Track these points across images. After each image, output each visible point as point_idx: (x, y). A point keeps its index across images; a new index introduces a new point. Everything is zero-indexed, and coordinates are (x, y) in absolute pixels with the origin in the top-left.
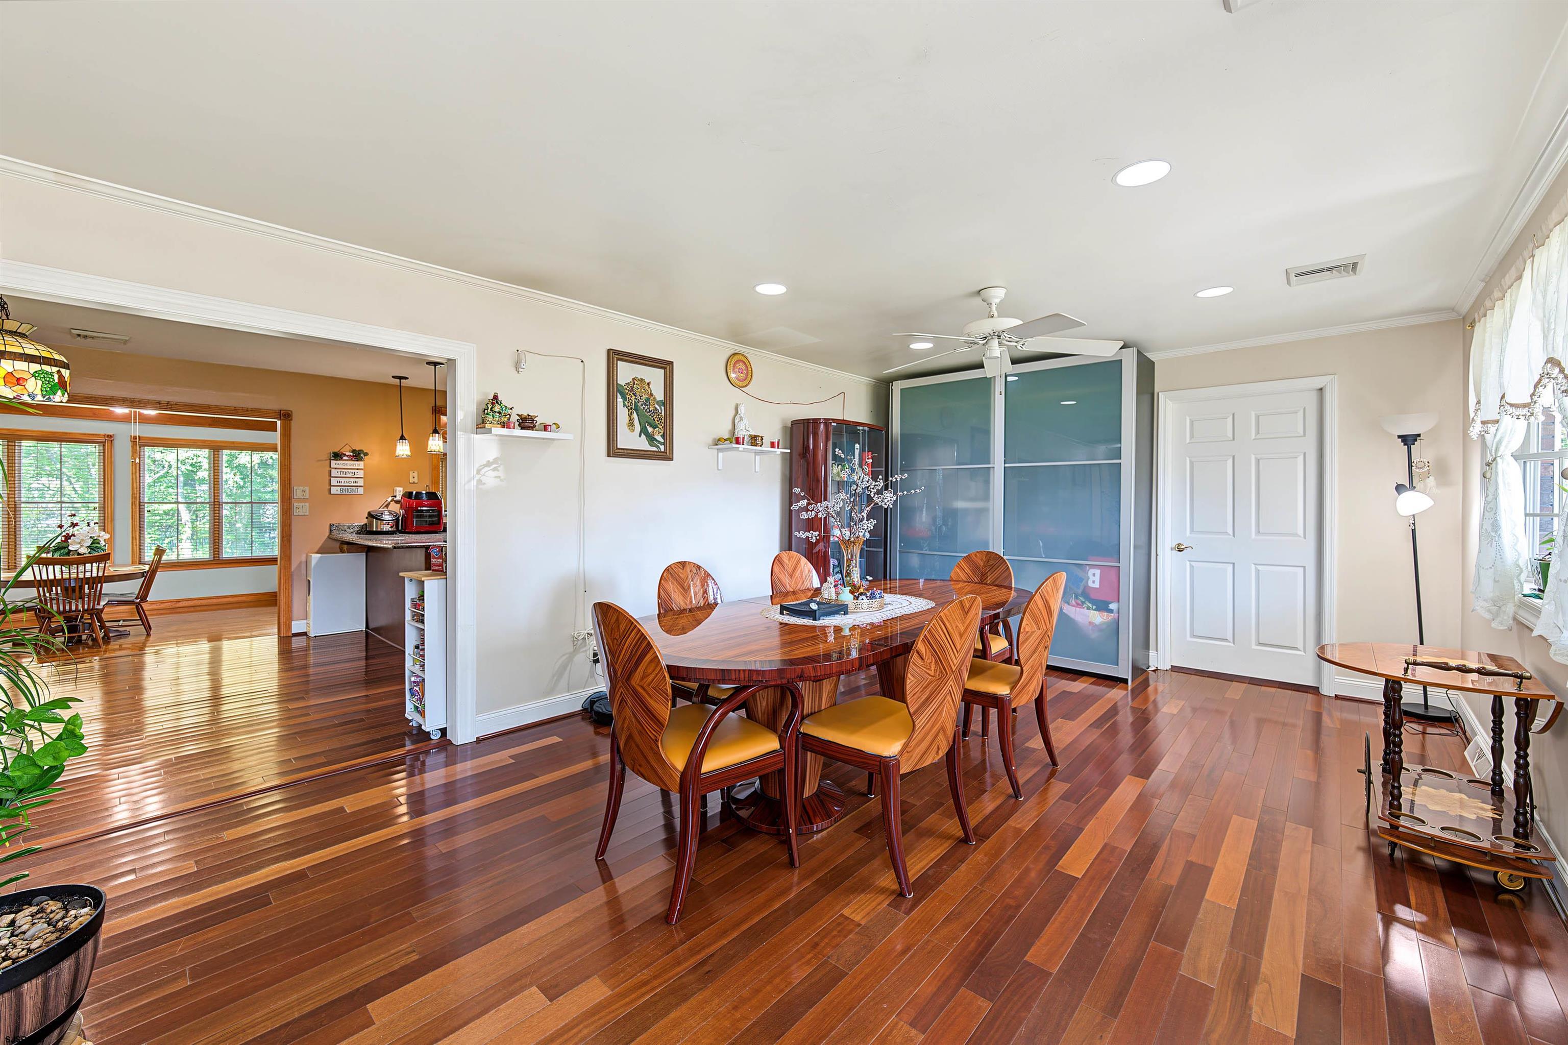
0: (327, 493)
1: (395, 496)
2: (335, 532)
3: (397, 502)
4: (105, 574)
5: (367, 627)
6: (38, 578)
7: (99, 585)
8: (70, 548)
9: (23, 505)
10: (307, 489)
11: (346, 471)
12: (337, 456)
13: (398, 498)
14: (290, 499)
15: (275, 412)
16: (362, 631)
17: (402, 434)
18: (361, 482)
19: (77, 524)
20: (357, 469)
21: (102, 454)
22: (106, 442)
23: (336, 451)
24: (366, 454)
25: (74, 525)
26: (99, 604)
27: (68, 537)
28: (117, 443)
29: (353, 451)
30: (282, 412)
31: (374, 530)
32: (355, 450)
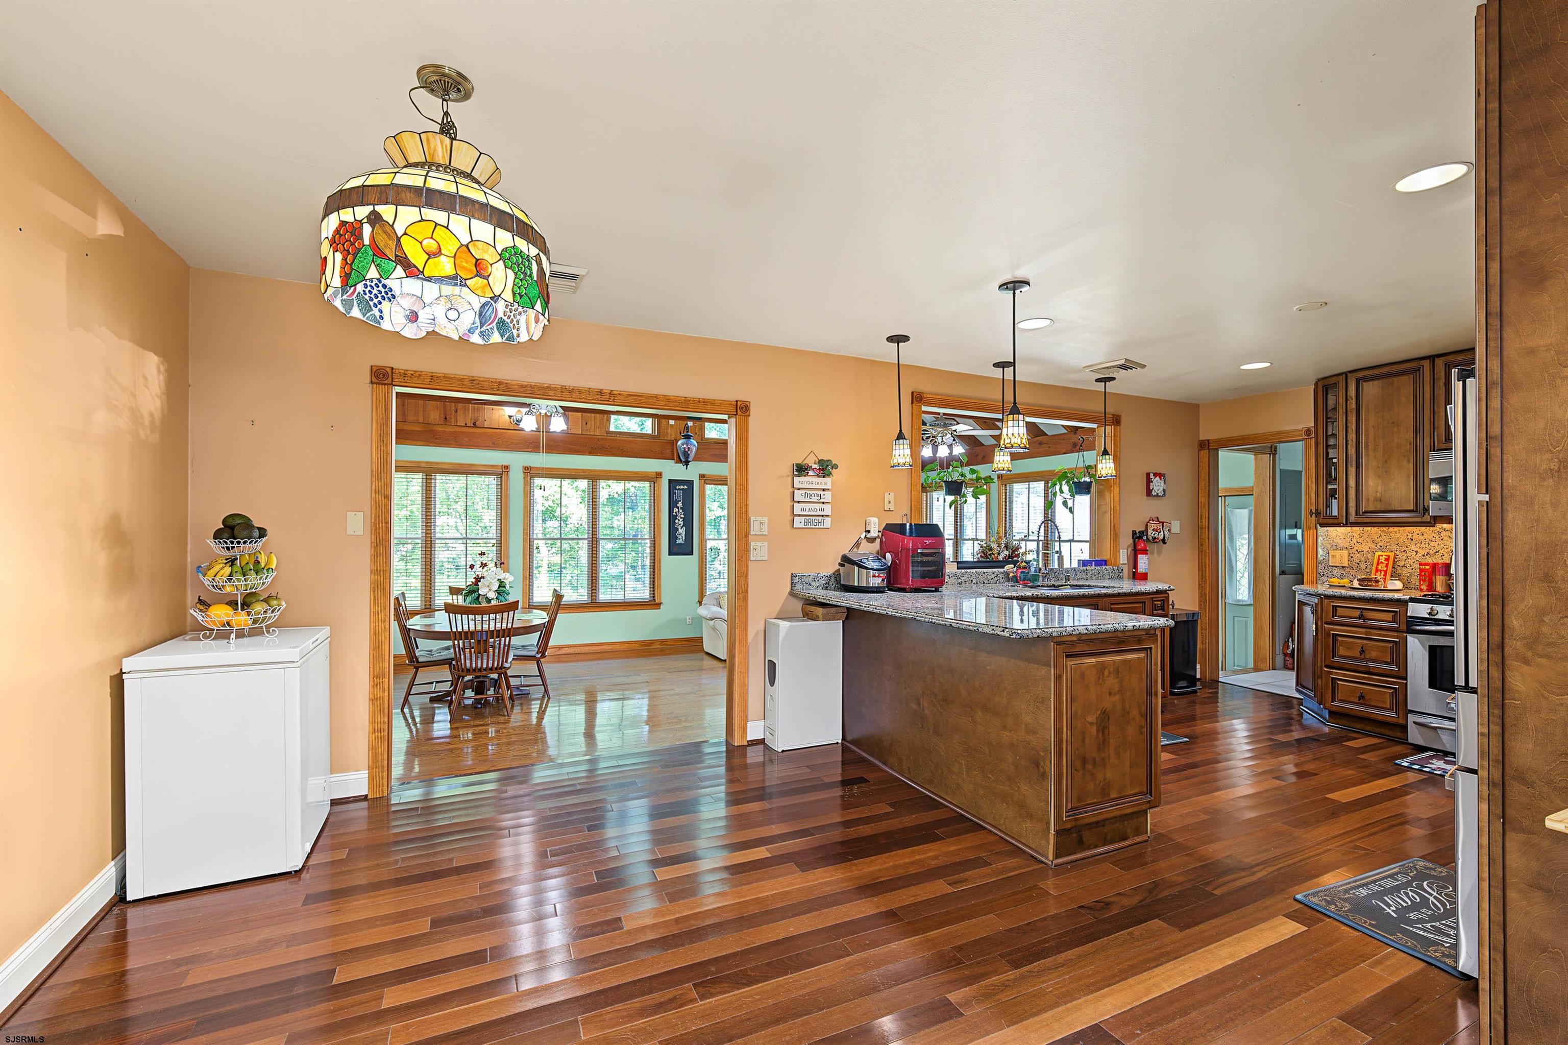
0: (788, 525)
1: (869, 532)
2: (798, 587)
3: (871, 540)
4: (514, 626)
5: (844, 738)
6: (454, 630)
7: (508, 639)
8: (480, 592)
9: (437, 541)
10: (765, 519)
11: (811, 492)
12: (801, 469)
13: (874, 533)
14: (747, 536)
15: (729, 403)
16: (837, 743)
17: (901, 430)
18: (828, 510)
19: (486, 565)
20: (824, 490)
21: (499, 487)
22: (502, 473)
23: (799, 462)
24: (835, 467)
25: (484, 565)
26: (506, 662)
27: (478, 579)
28: (512, 473)
29: (821, 462)
30: (739, 403)
31: (856, 584)
32: (822, 460)
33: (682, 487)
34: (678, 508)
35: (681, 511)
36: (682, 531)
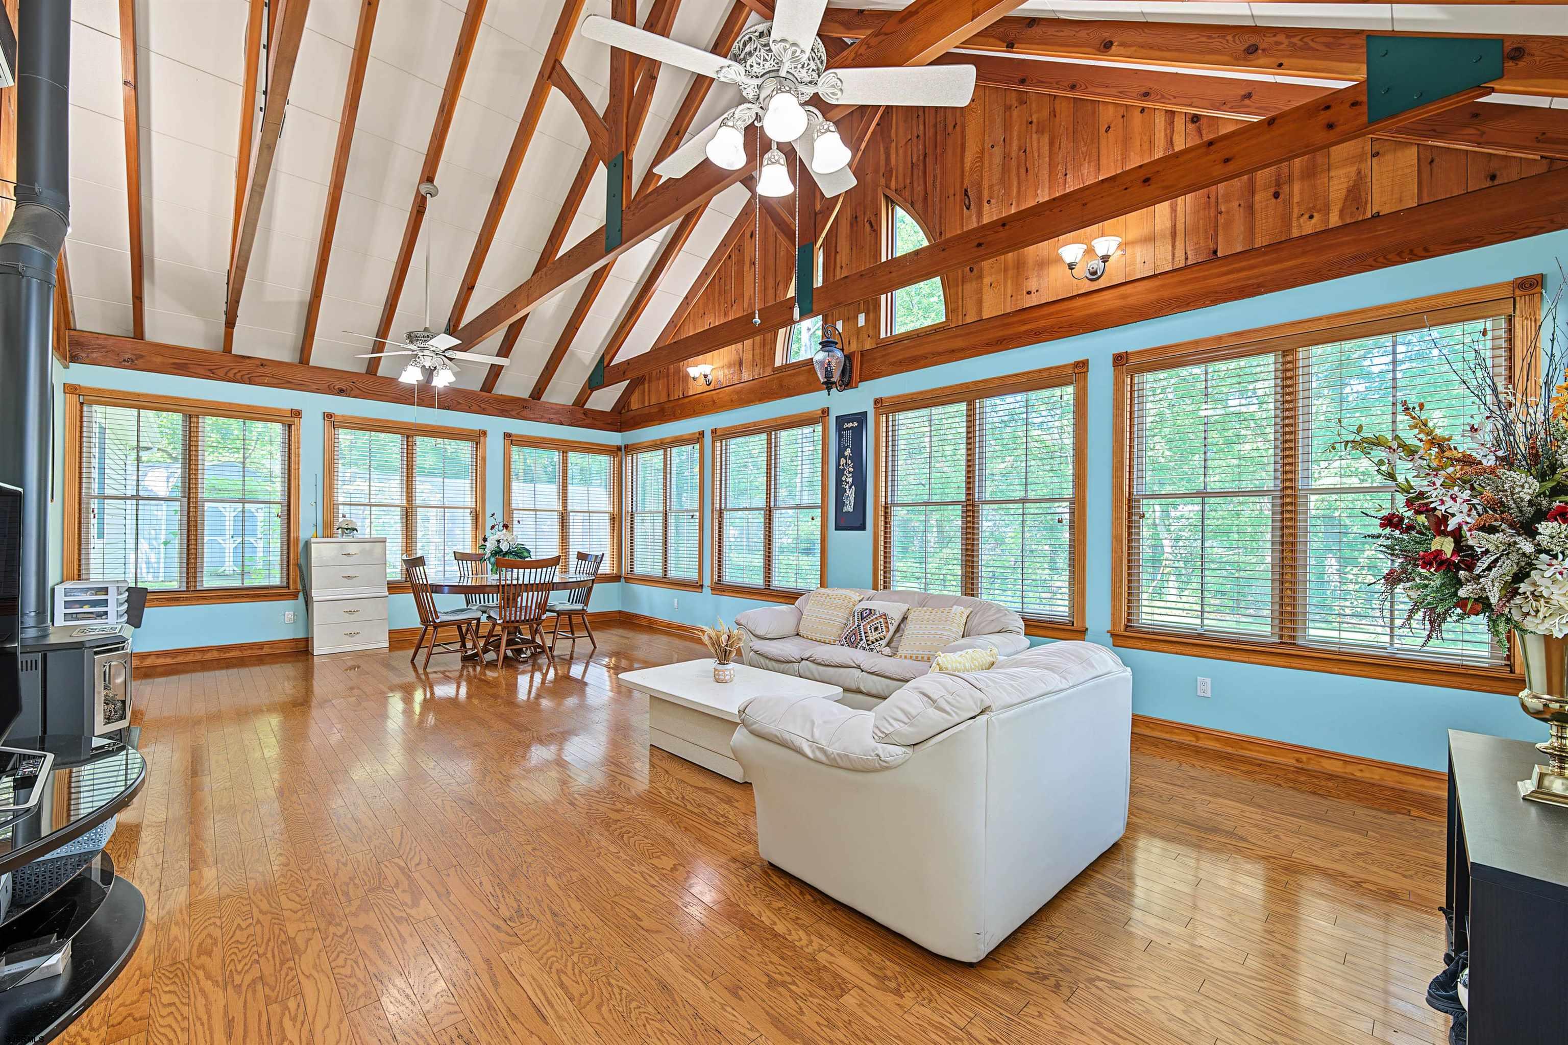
33: (851, 425)
34: (845, 458)
35: (849, 462)
36: (850, 493)
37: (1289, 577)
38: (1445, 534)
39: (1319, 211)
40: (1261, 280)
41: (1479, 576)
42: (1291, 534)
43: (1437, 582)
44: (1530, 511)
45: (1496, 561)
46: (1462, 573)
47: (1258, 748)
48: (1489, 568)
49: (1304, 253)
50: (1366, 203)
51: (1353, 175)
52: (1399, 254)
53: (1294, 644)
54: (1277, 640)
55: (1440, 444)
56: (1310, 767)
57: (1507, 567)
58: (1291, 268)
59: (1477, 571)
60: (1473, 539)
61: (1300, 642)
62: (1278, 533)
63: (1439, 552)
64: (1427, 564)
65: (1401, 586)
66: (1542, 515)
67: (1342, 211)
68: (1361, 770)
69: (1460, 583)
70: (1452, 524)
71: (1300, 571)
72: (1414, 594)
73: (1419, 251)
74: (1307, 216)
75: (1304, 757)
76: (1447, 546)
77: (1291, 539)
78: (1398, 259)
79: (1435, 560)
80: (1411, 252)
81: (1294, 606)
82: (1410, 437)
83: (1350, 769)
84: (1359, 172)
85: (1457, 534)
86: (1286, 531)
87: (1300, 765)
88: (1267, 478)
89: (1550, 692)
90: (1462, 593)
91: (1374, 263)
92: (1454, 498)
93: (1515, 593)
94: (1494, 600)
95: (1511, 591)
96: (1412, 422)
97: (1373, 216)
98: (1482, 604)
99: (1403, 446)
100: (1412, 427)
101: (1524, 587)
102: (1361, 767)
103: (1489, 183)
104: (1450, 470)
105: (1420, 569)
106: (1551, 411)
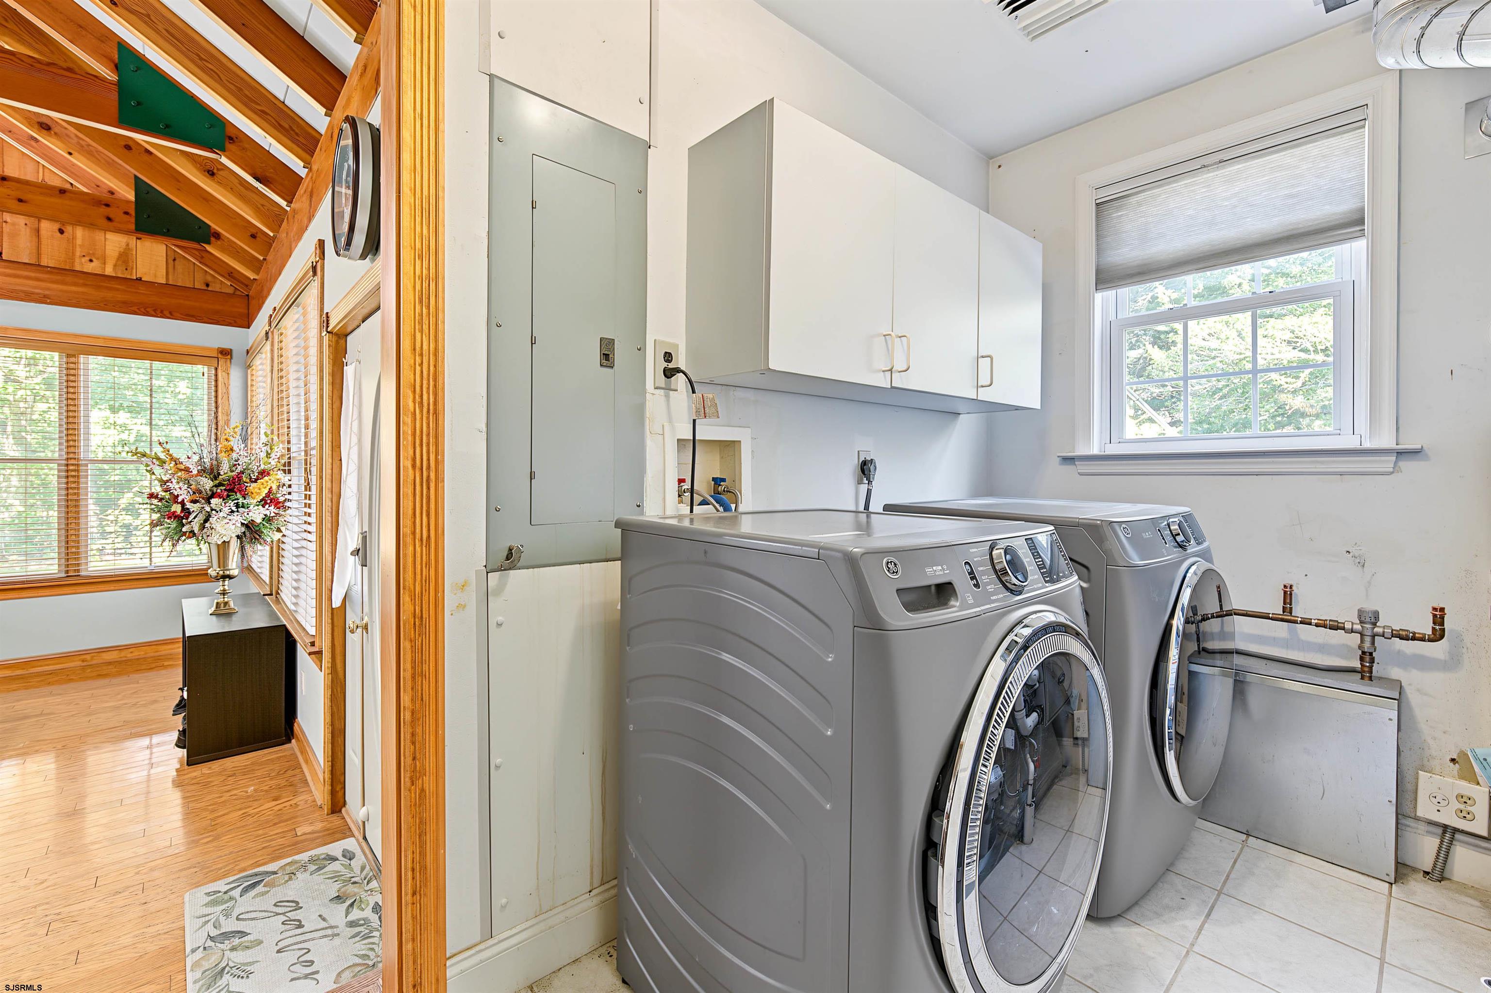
37: (73, 526)
38: (177, 502)
39: (97, 259)
40: (47, 292)
41: (191, 522)
42: (75, 494)
43: (174, 525)
44: (209, 493)
45: (197, 514)
46: (184, 521)
47: (47, 663)
48: (194, 518)
49: (85, 285)
50: (132, 268)
51: (124, 245)
52: (155, 311)
53: (79, 575)
54: (63, 575)
55: (177, 462)
56: (94, 662)
57: (201, 517)
58: (75, 292)
59: (190, 520)
60: (189, 505)
61: (83, 573)
62: (64, 492)
63: (175, 512)
64: (169, 518)
65: (158, 528)
66: (213, 495)
67: (115, 266)
68: (131, 652)
69: (183, 525)
70: (180, 499)
71: (82, 521)
72: (164, 531)
73: (166, 313)
74: (87, 258)
75: (88, 657)
76: (177, 508)
77: (75, 497)
78: (153, 313)
79: (173, 516)
80: (162, 312)
81: (78, 547)
82: (162, 456)
83: (123, 654)
84: (128, 245)
85: (183, 503)
86: (70, 491)
87: (85, 664)
88: (54, 450)
89: (219, 567)
90: (184, 529)
91: (138, 311)
92: (180, 488)
93: (204, 527)
94: (196, 532)
95: (202, 527)
96: (162, 449)
97: (137, 279)
98: (192, 534)
99: (158, 459)
100: (163, 452)
101: (207, 525)
102: (131, 650)
103: (205, 288)
104: (180, 474)
105: (166, 520)
106: (219, 449)
